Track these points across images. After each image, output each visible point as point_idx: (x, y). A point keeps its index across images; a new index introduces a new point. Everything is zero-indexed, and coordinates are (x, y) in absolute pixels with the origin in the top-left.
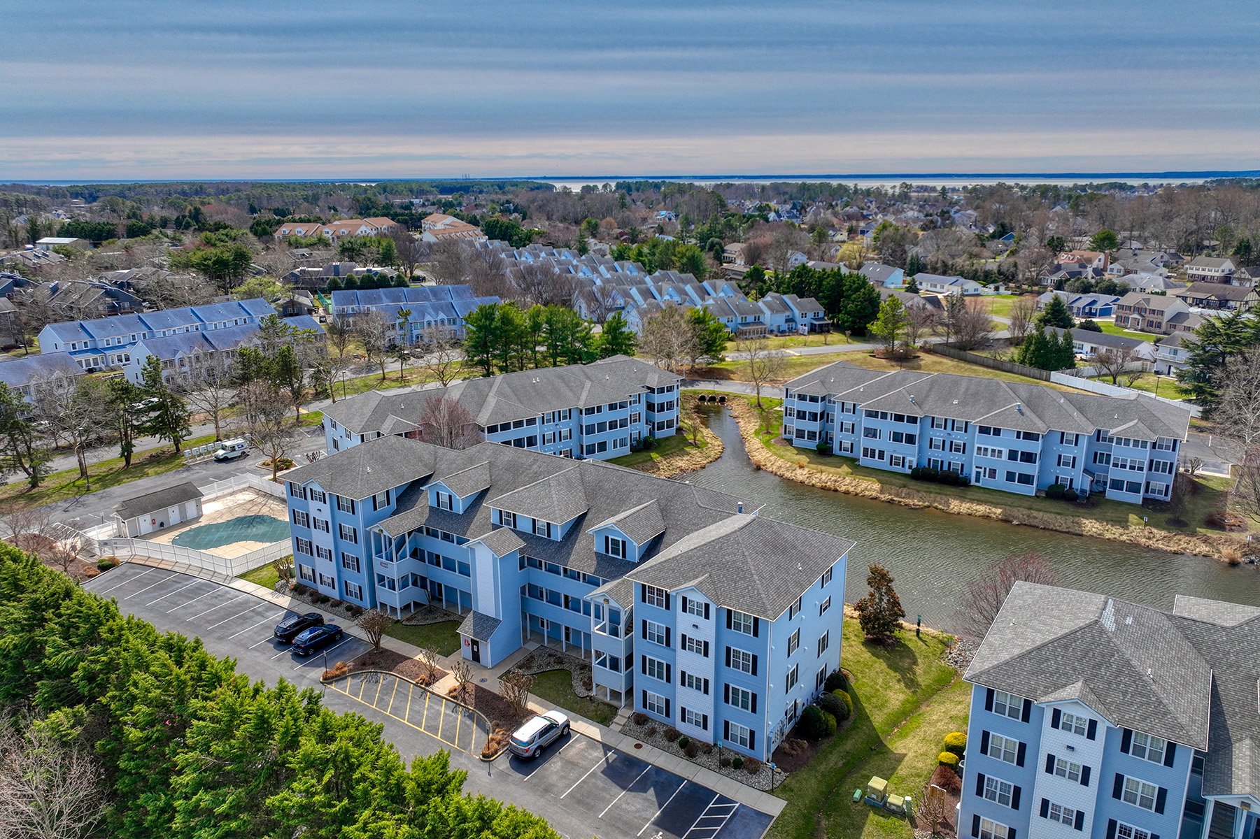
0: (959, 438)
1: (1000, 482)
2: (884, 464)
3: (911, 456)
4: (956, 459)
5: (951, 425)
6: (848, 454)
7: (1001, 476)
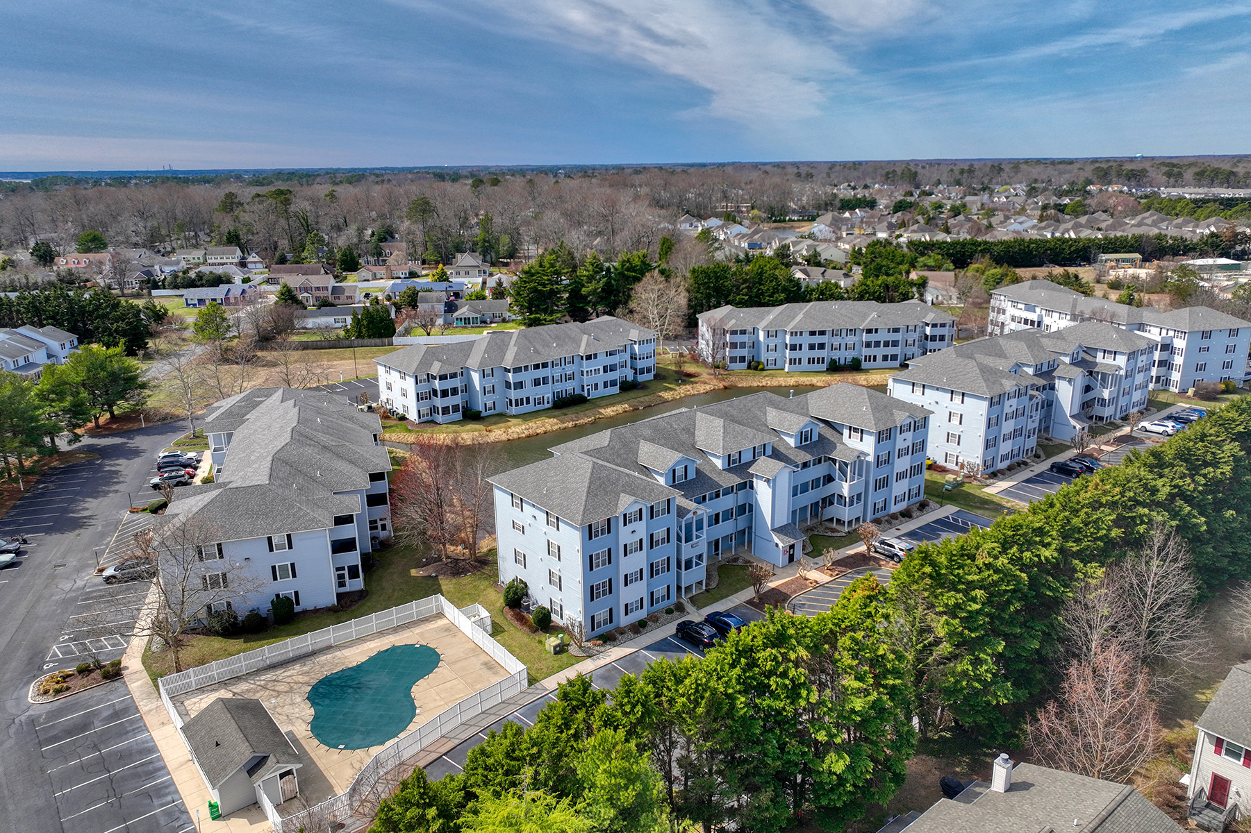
0: (569, 369)
1: (602, 391)
2: (531, 407)
3: (547, 392)
4: (569, 387)
5: (563, 361)
6: (492, 412)
7: (601, 386)
